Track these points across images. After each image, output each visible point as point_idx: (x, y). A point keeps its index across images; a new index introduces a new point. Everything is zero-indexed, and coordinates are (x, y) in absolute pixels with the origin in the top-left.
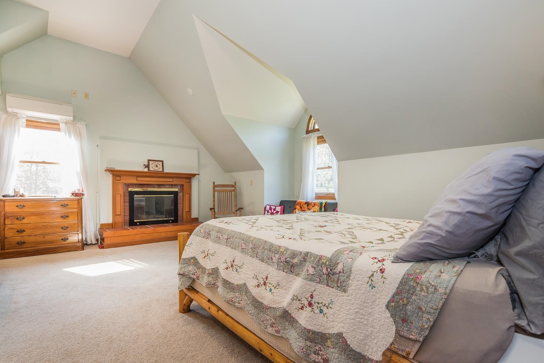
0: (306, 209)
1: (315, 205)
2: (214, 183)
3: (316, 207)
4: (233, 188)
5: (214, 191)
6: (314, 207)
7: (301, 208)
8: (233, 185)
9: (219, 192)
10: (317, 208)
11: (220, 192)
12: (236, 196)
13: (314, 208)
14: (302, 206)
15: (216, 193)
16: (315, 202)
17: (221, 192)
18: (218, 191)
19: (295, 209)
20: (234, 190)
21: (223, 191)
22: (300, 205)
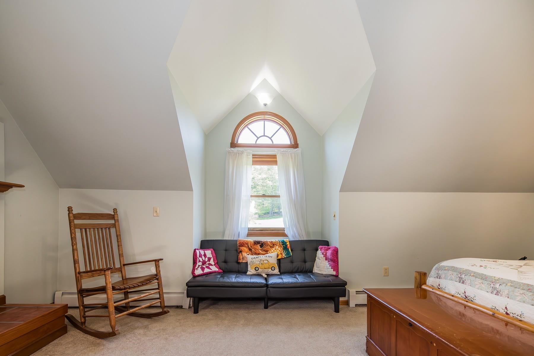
0: (260, 251)
1: (274, 245)
2: (70, 209)
3: (277, 248)
4: (112, 222)
5: (72, 227)
6: (273, 247)
7: (250, 250)
8: (112, 215)
9: (84, 230)
10: (279, 249)
11: (86, 229)
12: (118, 236)
13: (274, 249)
14: (251, 247)
15: (78, 231)
16: (272, 240)
17: (88, 230)
18: (81, 227)
19: (241, 252)
20: (114, 226)
21: (94, 227)
22: (248, 246)
